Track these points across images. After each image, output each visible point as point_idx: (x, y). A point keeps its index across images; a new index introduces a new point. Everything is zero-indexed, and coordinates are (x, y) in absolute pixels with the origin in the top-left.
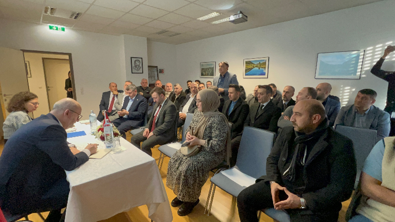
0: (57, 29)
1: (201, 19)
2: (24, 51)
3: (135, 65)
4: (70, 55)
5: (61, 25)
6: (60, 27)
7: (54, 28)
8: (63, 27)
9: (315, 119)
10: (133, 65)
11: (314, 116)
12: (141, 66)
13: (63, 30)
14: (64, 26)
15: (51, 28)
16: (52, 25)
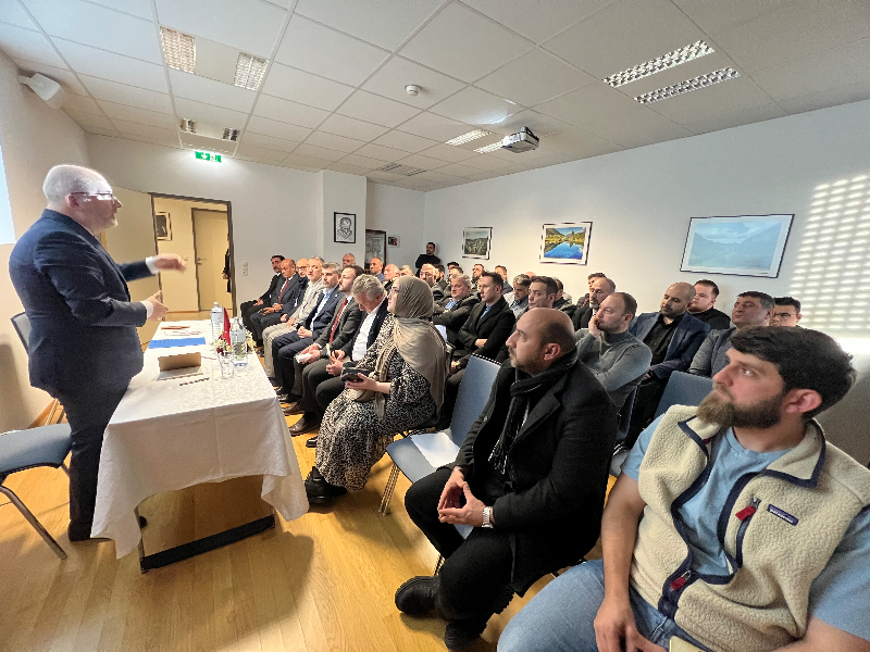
0: (208, 159)
1: (454, 142)
2: (154, 195)
3: (341, 226)
4: (228, 204)
5: (216, 151)
6: (212, 154)
7: (205, 157)
8: (218, 154)
9: (549, 352)
10: (338, 228)
11: (550, 345)
12: (352, 229)
13: (219, 159)
14: (222, 153)
15: (199, 156)
16: (199, 151)
